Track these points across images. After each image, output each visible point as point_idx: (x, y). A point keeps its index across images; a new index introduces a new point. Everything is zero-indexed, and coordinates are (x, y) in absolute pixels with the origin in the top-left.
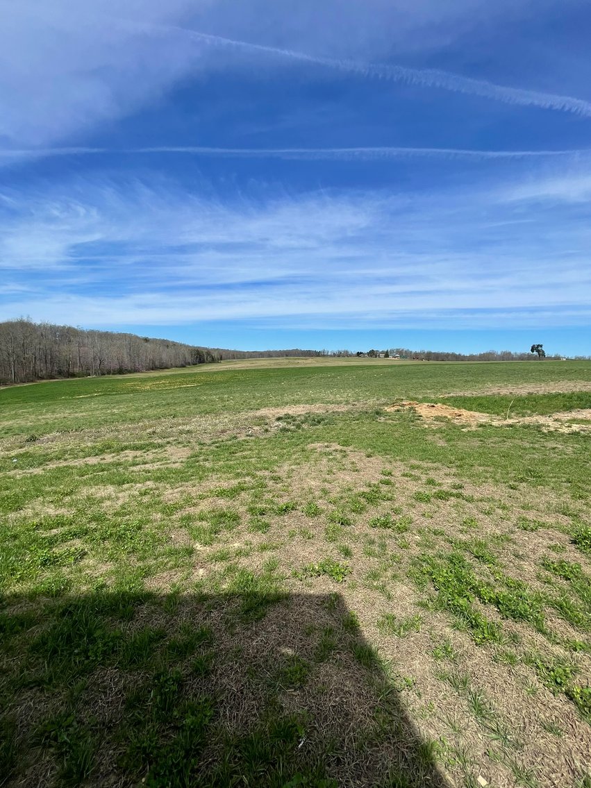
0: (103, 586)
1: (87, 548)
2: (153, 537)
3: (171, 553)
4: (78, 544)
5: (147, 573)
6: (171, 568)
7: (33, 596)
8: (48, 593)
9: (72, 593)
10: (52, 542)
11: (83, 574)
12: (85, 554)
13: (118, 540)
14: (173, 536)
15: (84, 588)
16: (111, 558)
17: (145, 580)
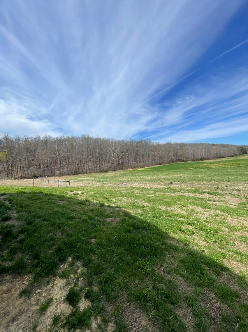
0: (203, 251)
1: (195, 231)
2: (225, 239)
3: (237, 253)
4: (191, 228)
5: (224, 257)
6: (238, 261)
7: (178, 241)
8: (183, 242)
9: (191, 247)
10: (182, 223)
11: (194, 241)
12: (194, 233)
13: (207, 233)
14: (237, 244)
15: (195, 248)
16: (205, 240)
17: (224, 260)
